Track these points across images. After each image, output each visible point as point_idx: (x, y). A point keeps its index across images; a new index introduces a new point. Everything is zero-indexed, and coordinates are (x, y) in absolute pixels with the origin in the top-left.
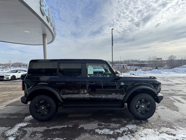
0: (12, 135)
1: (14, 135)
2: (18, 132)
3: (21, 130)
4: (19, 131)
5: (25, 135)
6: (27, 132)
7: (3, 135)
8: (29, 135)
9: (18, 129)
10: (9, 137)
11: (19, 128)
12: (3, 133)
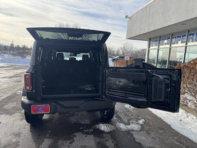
1: (137, 123)
2: (133, 123)
4: (131, 123)
6: (129, 119)
7: (142, 128)
8: (131, 117)
9: (129, 125)
11: (127, 125)
12: (140, 131)
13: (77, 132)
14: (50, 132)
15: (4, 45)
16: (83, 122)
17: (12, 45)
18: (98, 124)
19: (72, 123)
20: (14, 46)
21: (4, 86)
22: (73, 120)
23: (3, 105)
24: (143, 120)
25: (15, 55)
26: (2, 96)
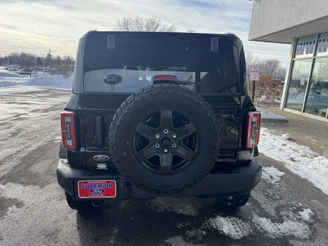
0: (300, 220)
1: (298, 217)
2: (288, 217)
3: (281, 216)
4: (284, 218)
5: (282, 205)
6: (277, 208)
7: (313, 233)
8: (280, 201)
9: (282, 222)
10: (306, 222)
11: (278, 223)
12: (311, 239)
13: (171, 235)
14: (116, 231)
15: (37, 56)
16: (181, 211)
17: (49, 55)
18: (214, 217)
19: (159, 211)
20: (52, 57)
21: (33, 126)
22: (161, 203)
23: (30, 165)
24: (309, 210)
25: (53, 73)
26: (30, 146)
